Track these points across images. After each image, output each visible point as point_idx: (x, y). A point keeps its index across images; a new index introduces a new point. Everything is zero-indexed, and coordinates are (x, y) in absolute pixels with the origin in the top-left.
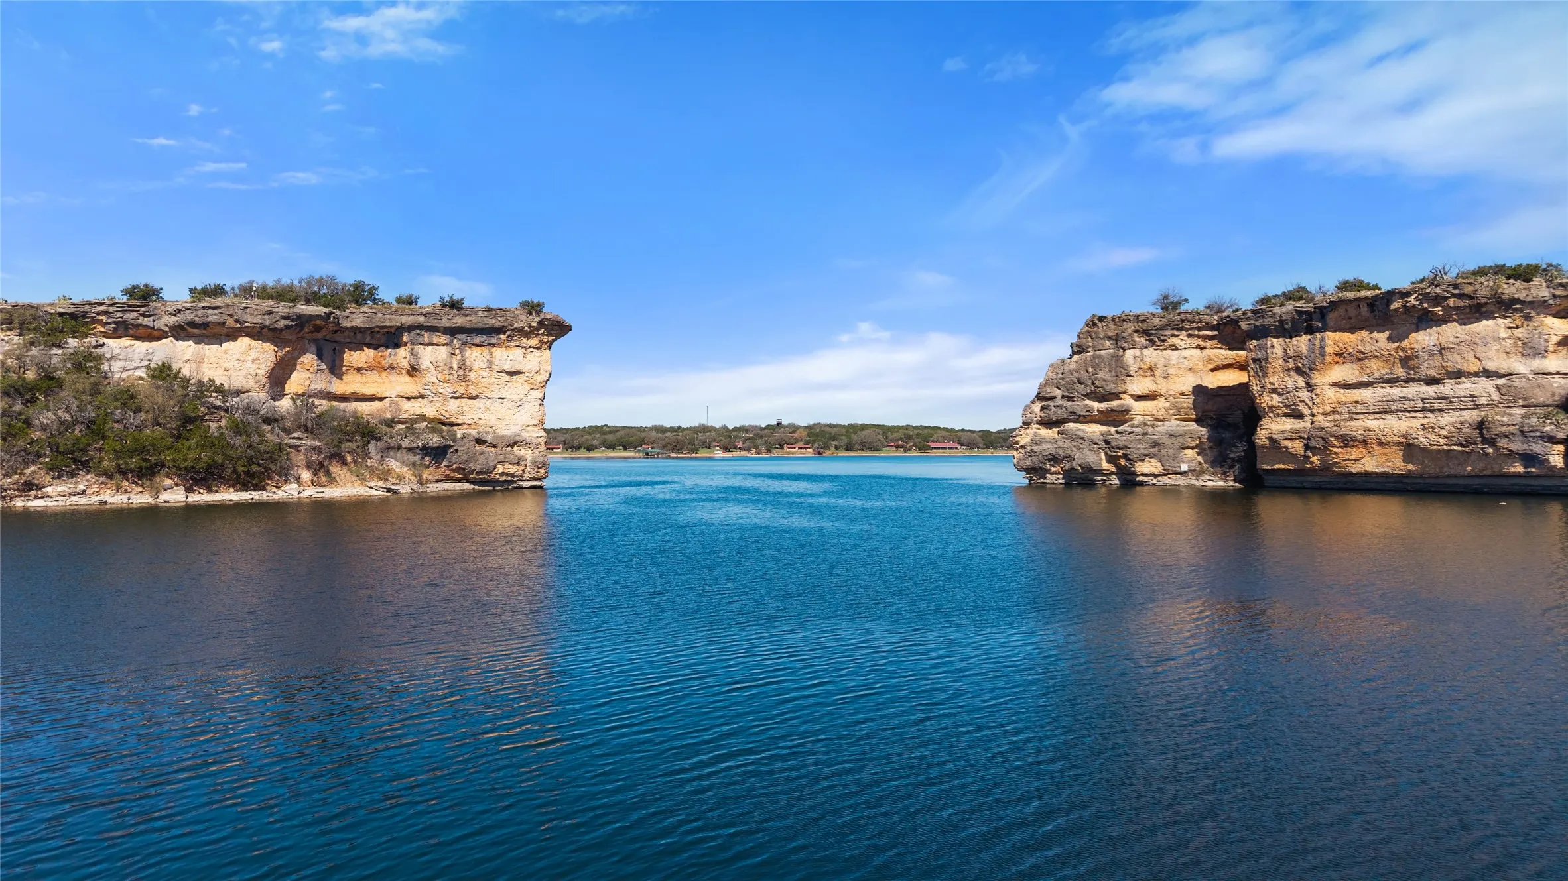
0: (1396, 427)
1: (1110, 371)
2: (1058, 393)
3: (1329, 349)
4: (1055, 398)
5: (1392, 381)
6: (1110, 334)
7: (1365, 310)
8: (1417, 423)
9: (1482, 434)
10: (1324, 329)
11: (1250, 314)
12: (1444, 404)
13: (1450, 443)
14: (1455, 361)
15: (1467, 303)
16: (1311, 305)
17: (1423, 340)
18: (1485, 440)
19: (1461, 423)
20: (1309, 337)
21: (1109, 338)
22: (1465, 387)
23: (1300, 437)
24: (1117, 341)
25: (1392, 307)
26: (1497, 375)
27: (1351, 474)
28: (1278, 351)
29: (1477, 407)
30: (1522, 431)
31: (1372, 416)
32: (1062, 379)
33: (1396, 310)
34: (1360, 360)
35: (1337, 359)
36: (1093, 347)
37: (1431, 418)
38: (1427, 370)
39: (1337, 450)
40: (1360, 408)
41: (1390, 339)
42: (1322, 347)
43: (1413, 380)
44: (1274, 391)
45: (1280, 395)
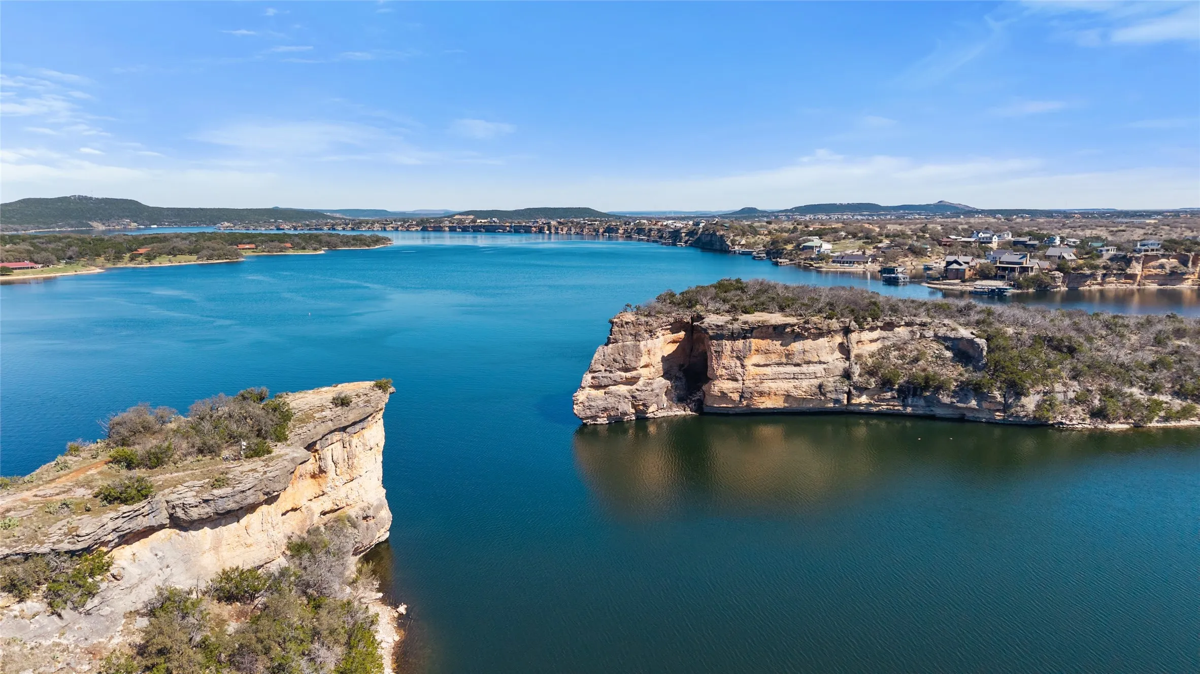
0: (783, 387)
1: (633, 355)
2: (602, 368)
3: (753, 348)
4: (601, 371)
5: (779, 364)
6: (633, 332)
7: (771, 330)
8: (791, 385)
9: (820, 391)
10: (751, 337)
11: (714, 327)
12: (803, 376)
13: (807, 394)
14: (809, 357)
15: (818, 331)
16: (747, 325)
17: (797, 346)
18: (822, 394)
19: (811, 385)
20: (743, 341)
21: (631, 334)
22: (812, 368)
23: (738, 392)
24: (635, 336)
25: (786, 331)
26: (824, 363)
27: (759, 409)
28: (729, 348)
29: (816, 377)
30: (836, 390)
31: (770, 381)
32: (604, 359)
33: (787, 332)
34: (766, 353)
35: (755, 352)
36: (622, 340)
37: (797, 383)
38: (796, 360)
39: (756, 398)
40: (765, 377)
41: (781, 345)
42: (750, 346)
43: (789, 364)
44: (724, 367)
45: (726, 369)
